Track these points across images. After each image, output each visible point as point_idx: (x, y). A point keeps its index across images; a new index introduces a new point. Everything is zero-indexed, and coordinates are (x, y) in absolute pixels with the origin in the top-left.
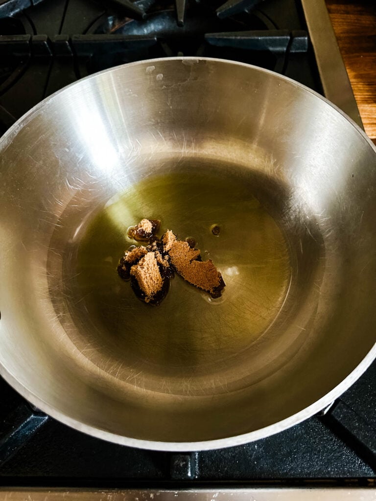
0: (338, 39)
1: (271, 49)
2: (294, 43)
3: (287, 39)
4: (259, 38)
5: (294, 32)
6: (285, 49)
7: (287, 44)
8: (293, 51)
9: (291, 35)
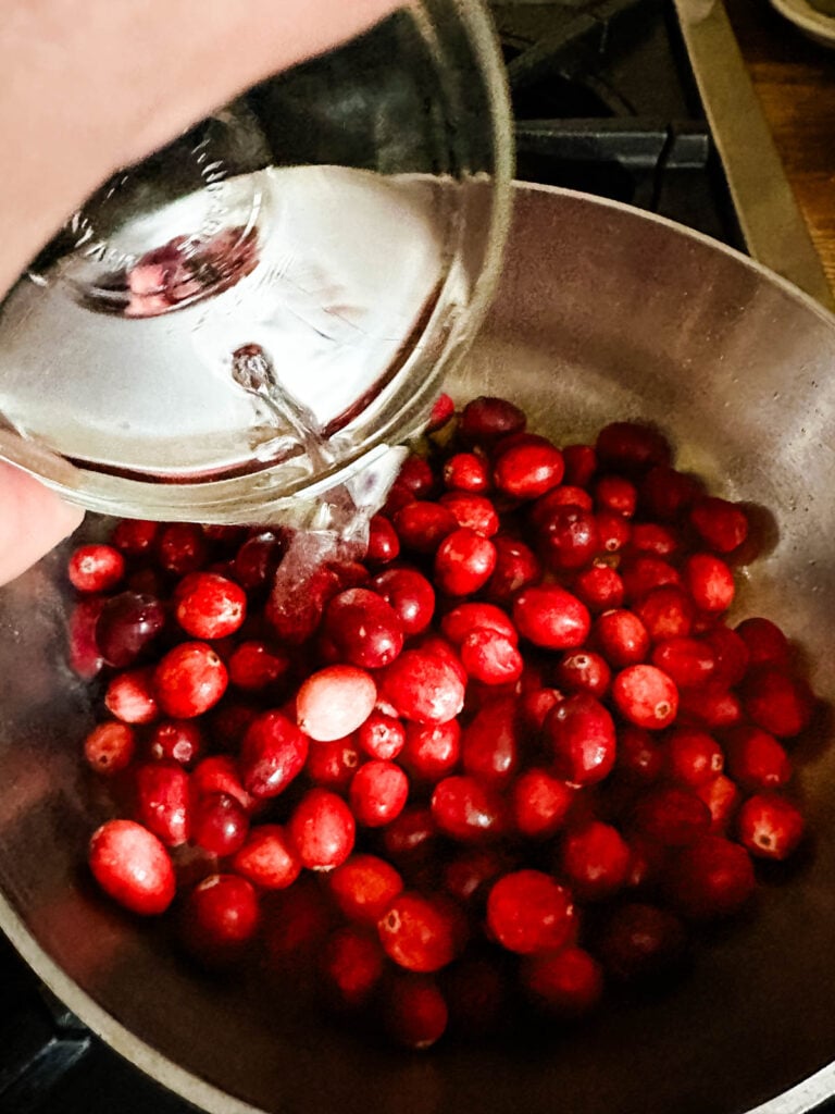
0: (777, 139)
1: (622, 159)
2: (676, 148)
3: (661, 139)
4: (598, 135)
5: (675, 124)
6: (654, 160)
7: (660, 149)
8: (674, 165)
9: (669, 130)
